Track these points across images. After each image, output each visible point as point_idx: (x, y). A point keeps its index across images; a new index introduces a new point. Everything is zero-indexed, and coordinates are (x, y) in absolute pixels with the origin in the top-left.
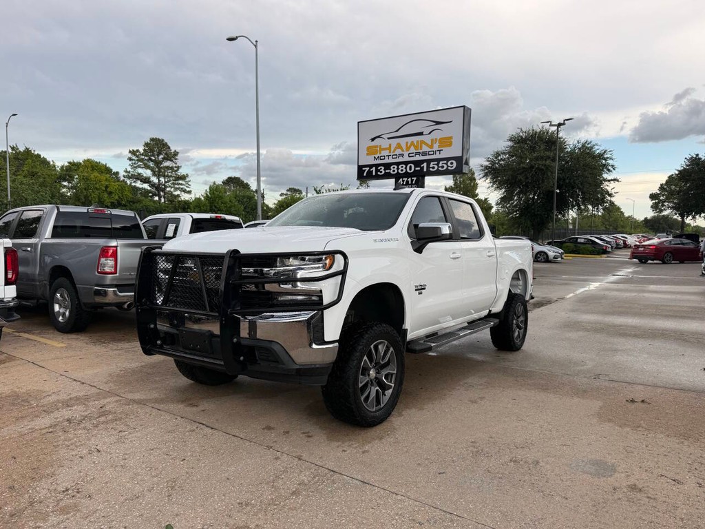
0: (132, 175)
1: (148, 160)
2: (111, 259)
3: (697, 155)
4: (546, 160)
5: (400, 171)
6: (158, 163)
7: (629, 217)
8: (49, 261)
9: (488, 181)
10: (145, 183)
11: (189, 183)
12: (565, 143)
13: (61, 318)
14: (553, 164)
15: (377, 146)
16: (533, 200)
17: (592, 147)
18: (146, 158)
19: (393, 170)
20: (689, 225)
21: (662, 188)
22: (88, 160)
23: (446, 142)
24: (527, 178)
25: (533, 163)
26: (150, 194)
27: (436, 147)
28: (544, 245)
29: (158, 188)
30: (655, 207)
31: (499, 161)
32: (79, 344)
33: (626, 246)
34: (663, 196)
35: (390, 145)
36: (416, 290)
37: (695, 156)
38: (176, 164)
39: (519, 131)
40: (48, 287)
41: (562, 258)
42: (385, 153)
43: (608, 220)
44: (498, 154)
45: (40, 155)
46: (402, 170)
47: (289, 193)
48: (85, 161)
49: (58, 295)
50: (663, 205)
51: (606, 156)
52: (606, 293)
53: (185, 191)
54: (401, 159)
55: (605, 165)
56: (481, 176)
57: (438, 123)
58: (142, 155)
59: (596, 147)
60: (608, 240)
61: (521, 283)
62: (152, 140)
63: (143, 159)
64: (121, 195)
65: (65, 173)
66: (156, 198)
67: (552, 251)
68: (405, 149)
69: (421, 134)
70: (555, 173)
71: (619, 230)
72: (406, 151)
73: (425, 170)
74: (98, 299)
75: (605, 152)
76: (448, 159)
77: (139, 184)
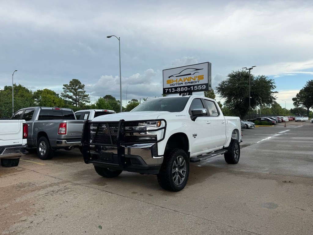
0: (64, 95)
1: (71, 89)
2: (64, 128)
3: (312, 80)
4: (245, 84)
5: (181, 90)
6: (76, 90)
7: (284, 108)
8: (37, 130)
9: (220, 94)
10: (70, 98)
11: (89, 98)
12: (253, 77)
13: (42, 154)
14: (248, 86)
15: (171, 80)
16: (240, 102)
17: (265, 78)
18: (71, 88)
19: (178, 90)
20: (311, 112)
21: (298, 95)
22: (46, 89)
23: (201, 77)
24: (237, 92)
25: (239, 85)
26: (72, 103)
27: (197, 80)
28: (246, 121)
29: (76, 100)
30: (295, 104)
31: (224, 85)
32: (51, 164)
33: (283, 121)
34: (298, 99)
35: (177, 79)
36: (193, 136)
37: (311, 81)
38: (84, 90)
39: (232, 72)
40: (37, 141)
41: (254, 127)
42: (175, 83)
43: (274, 110)
44: (224, 82)
45: (25, 88)
46: (182, 90)
47: (132, 101)
48: (44, 90)
49: (41, 144)
50: (299, 103)
51: (271, 82)
52: (274, 141)
53: (87, 102)
54: (182, 85)
55: (271, 86)
56: (217, 92)
57: (197, 70)
58: (69, 86)
59: (267, 78)
60: (275, 119)
61: (236, 135)
62: (73, 80)
63: (69, 88)
64: (59, 104)
65: (36, 95)
66: (75, 105)
67: (249, 124)
68: (183, 81)
69: (190, 74)
70: (249, 90)
71: (280, 114)
72: (184, 82)
73: (192, 89)
74: (59, 145)
75: (271, 80)
76: (202, 85)
77: (67, 99)
